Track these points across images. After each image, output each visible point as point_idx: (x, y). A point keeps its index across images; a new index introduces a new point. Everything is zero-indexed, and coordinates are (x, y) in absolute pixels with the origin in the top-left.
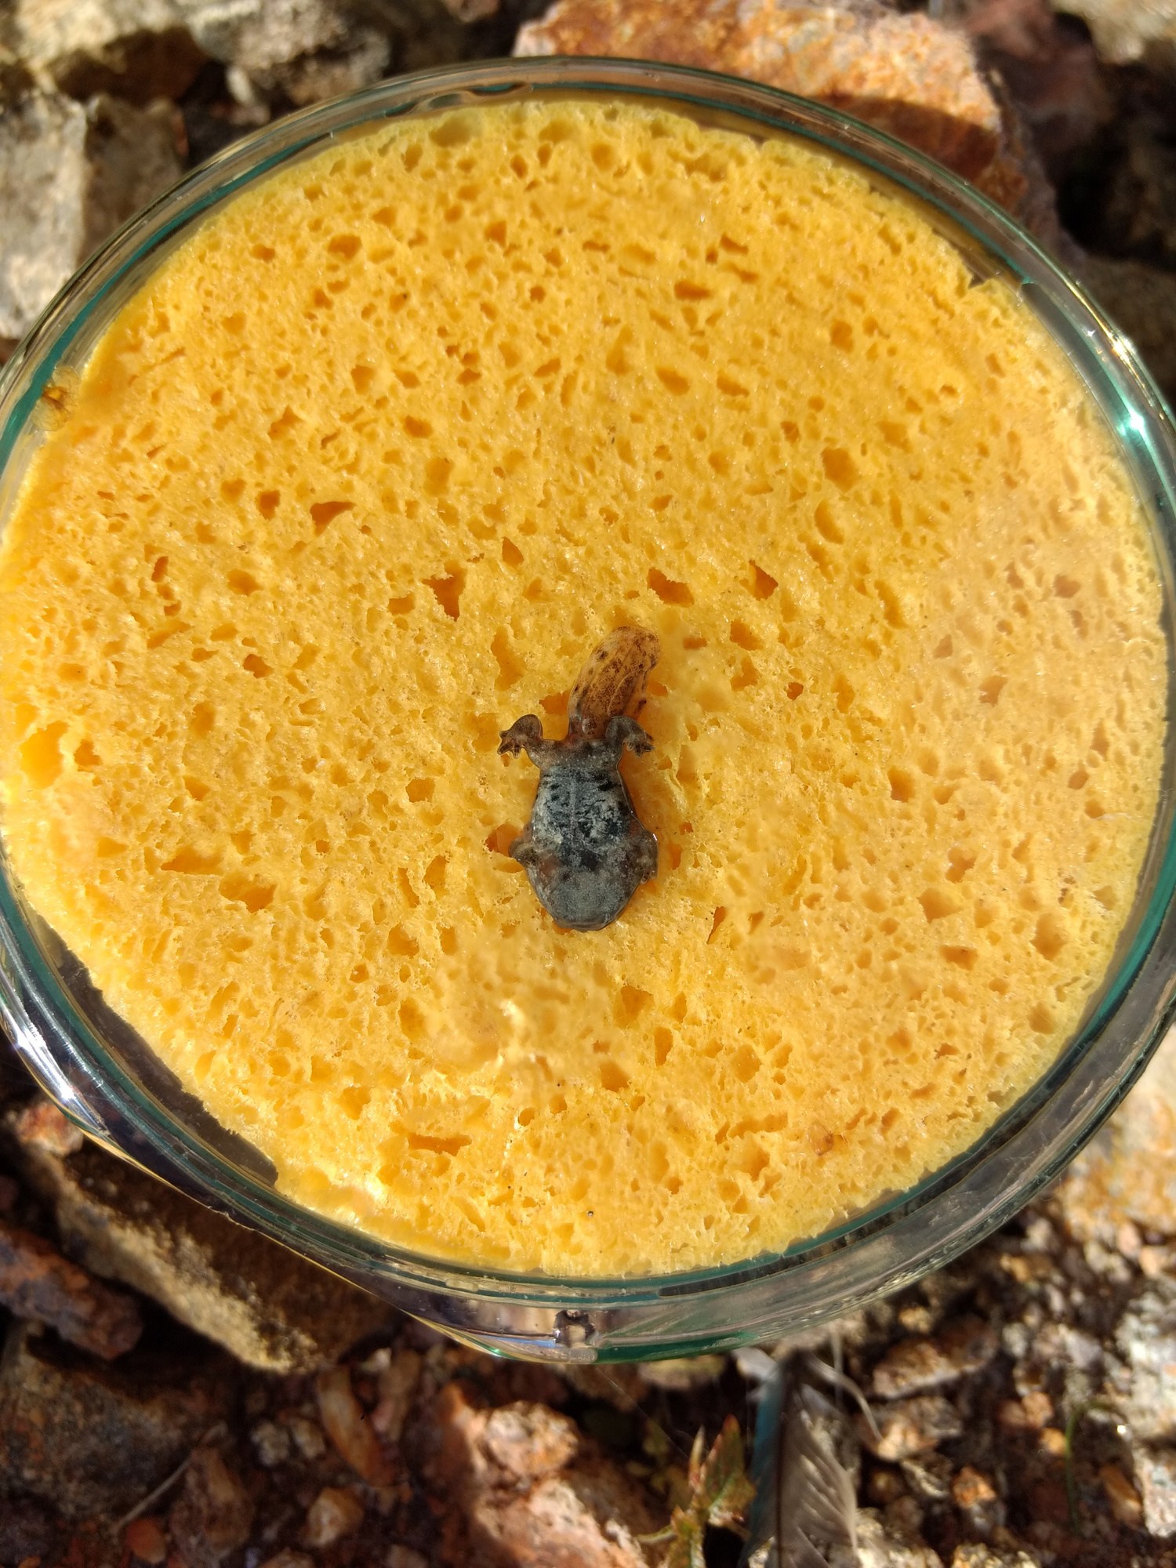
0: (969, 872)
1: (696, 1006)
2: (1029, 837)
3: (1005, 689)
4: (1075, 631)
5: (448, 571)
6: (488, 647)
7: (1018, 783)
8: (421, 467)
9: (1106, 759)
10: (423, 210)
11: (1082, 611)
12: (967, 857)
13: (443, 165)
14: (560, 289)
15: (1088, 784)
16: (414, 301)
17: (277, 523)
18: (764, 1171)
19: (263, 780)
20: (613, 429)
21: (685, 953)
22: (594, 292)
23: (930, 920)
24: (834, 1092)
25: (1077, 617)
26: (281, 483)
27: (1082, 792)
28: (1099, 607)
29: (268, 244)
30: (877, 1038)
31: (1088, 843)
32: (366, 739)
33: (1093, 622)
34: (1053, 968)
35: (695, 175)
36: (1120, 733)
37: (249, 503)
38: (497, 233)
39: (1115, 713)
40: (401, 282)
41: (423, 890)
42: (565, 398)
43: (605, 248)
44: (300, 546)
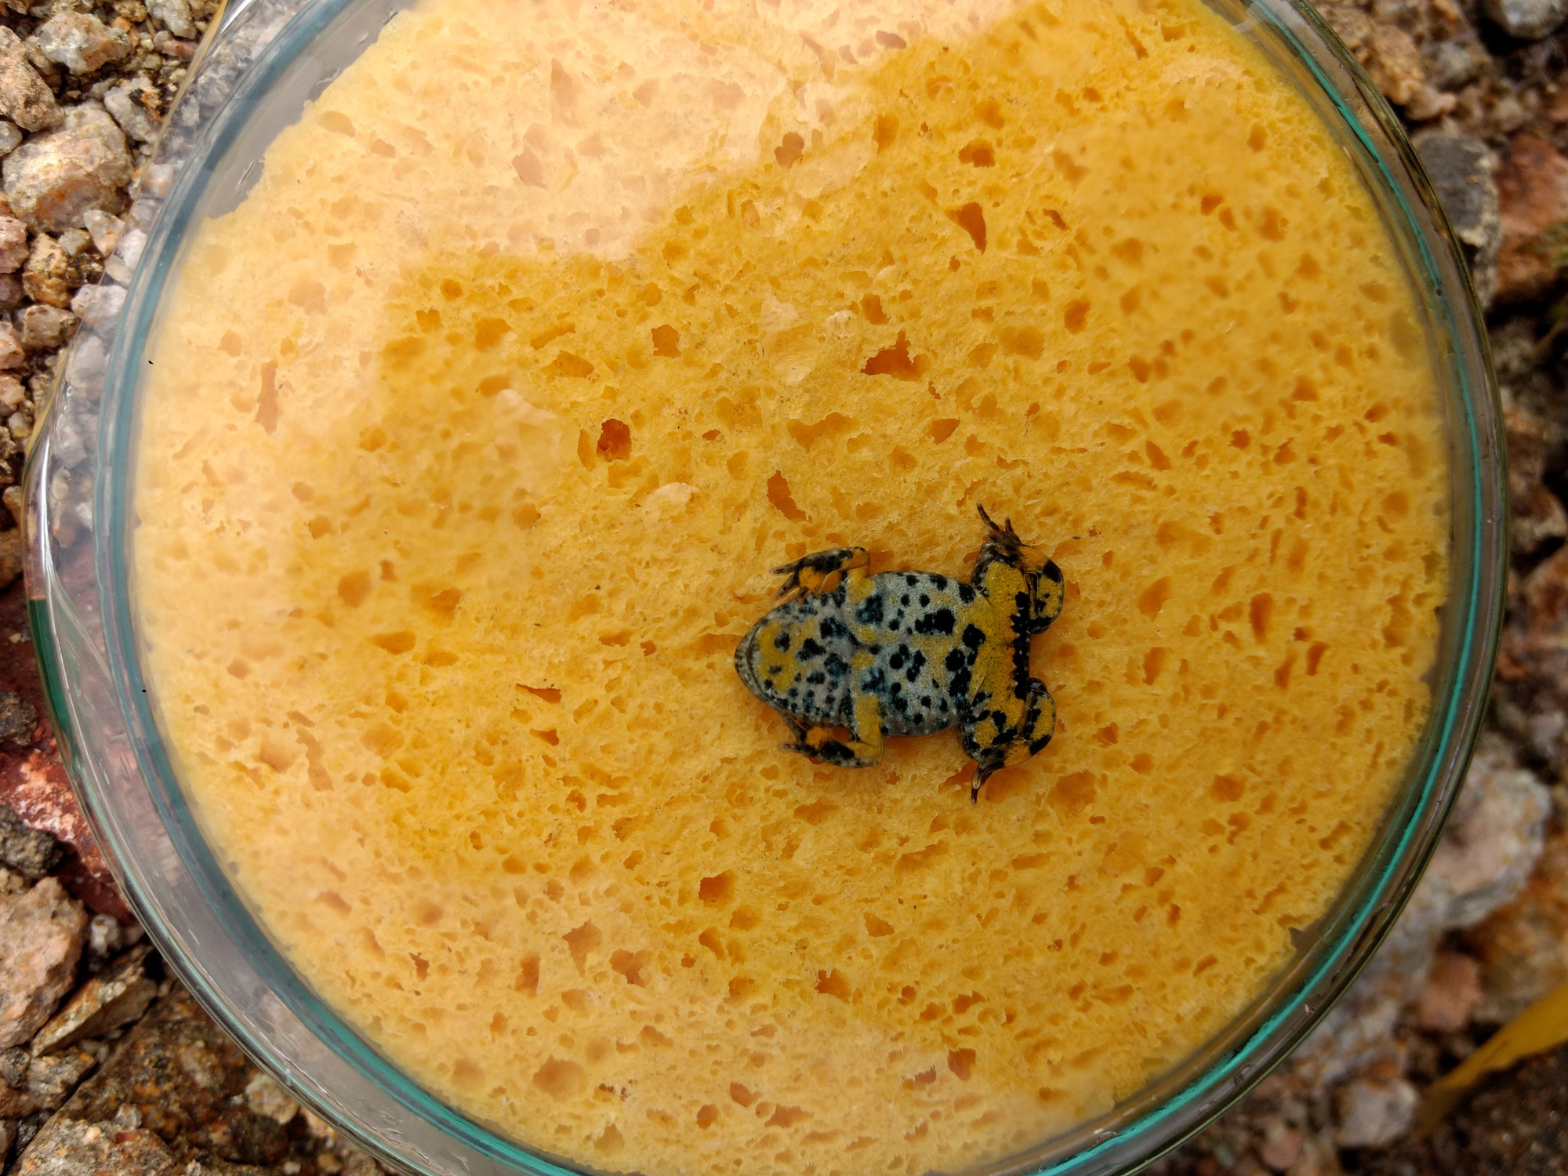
0: (624, 979)
1: (442, 678)
2: (669, 1043)
3: (837, 1002)
4: (911, 1076)
5: (917, 358)
6: (836, 410)
7: (729, 1023)
8: (1031, 321)
9: (768, 1124)
10: (1322, 307)
11: (936, 1083)
12: (642, 973)
13: (1369, 328)
14: (1250, 464)
15: (737, 1107)
16: (1218, 304)
17: (957, 165)
18: (264, 768)
19: (664, 164)
20: (1092, 533)
21: (503, 659)
22: (1249, 502)
23: (565, 937)
24: (361, 841)
25: (929, 1077)
26: (1003, 168)
27: (729, 1100)
28: (941, 1102)
29: (1269, 141)
30: (427, 887)
31: (669, 1112)
32: (719, 277)
33: (923, 1095)
34: (524, 1084)
35: (1389, 608)
36: (799, 1137)
37: (976, 133)
38: (1305, 391)
39: (821, 1130)
40: (1240, 287)
41: (552, 351)
42: (1124, 478)
43: (1300, 514)
44: (931, 193)
